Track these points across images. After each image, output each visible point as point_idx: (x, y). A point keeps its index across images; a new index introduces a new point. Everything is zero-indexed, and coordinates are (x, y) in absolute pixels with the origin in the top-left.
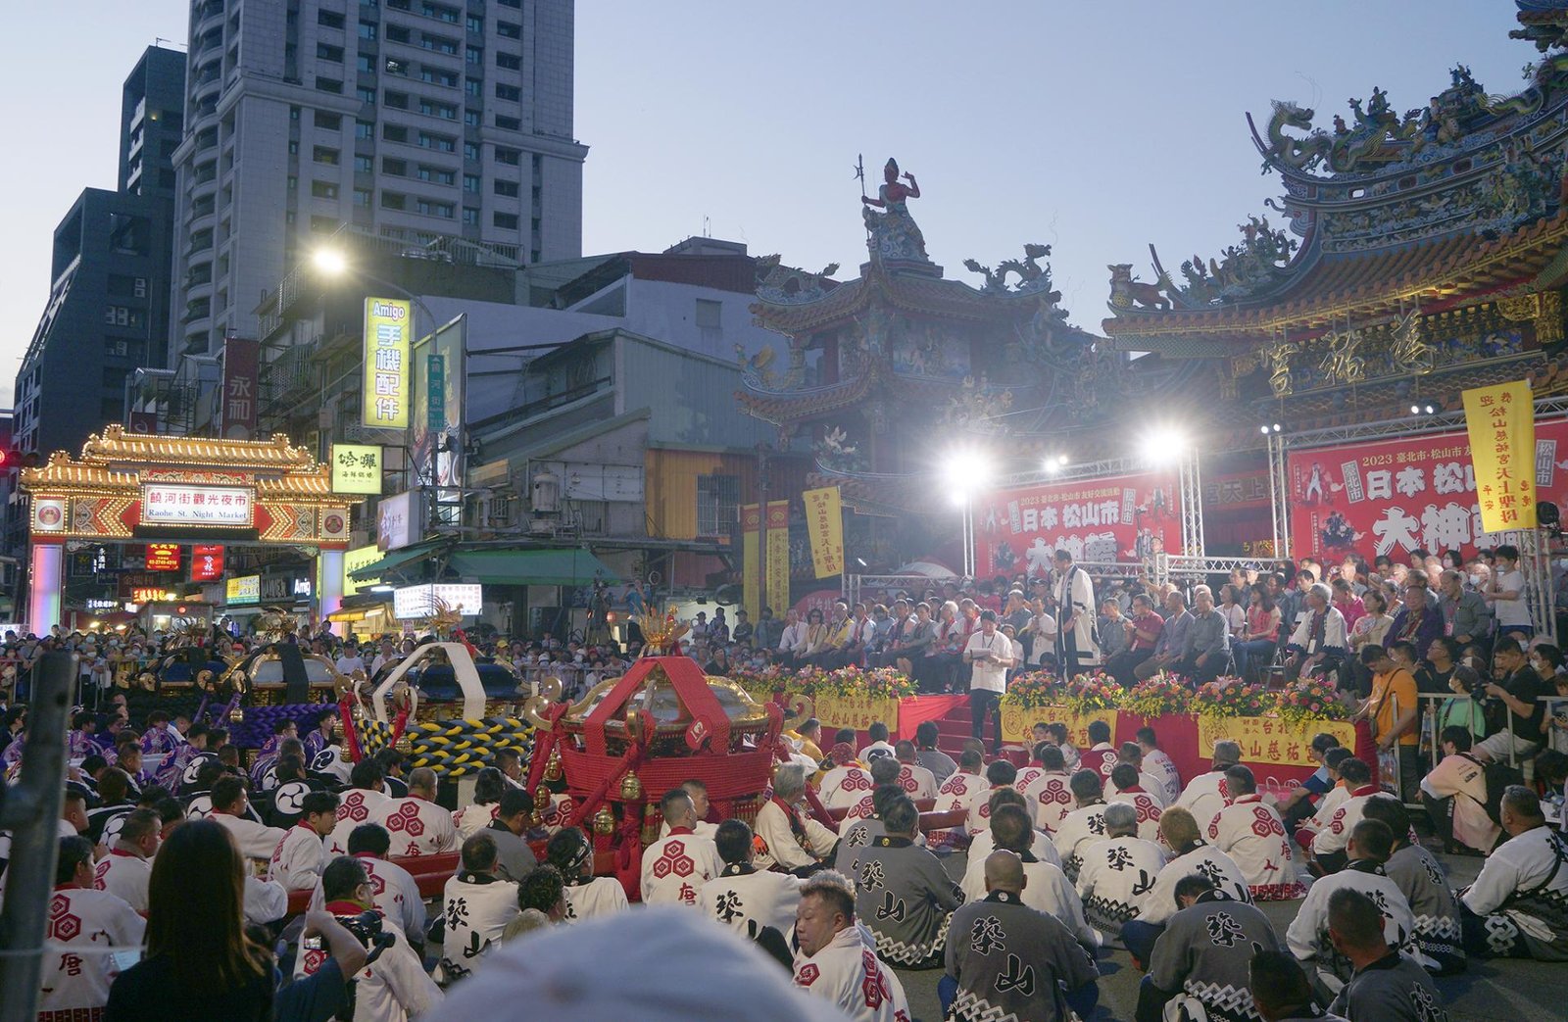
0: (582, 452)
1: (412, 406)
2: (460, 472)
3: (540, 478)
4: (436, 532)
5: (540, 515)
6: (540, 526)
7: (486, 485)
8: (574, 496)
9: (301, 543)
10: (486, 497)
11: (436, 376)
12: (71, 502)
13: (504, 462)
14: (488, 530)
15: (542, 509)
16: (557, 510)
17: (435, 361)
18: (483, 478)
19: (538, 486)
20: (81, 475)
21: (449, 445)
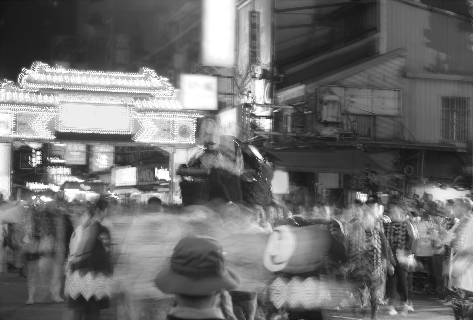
0: (359, 78)
1: (237, 50)
2: (271, 95)
3: (328, 97)
4: (255, 135)
5: (327, 124)
6: (327, 132)
7: (290, 103)
8: (352, 110)
9: (163, 144)
10: (289, 111)
11: (254, 26)
12: (16, 115)
13: (302, 87)
14: (291, 134)
15: (330, 119)
16: (339, 121)
17: (253, 15)
18: (287, 99)
19: (326, 104)
20: (22, 97)
21: (265, 75)
